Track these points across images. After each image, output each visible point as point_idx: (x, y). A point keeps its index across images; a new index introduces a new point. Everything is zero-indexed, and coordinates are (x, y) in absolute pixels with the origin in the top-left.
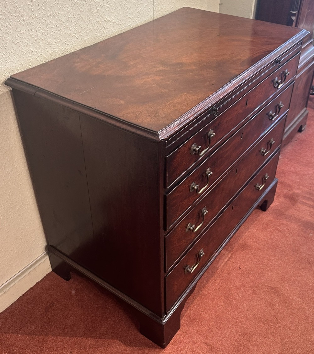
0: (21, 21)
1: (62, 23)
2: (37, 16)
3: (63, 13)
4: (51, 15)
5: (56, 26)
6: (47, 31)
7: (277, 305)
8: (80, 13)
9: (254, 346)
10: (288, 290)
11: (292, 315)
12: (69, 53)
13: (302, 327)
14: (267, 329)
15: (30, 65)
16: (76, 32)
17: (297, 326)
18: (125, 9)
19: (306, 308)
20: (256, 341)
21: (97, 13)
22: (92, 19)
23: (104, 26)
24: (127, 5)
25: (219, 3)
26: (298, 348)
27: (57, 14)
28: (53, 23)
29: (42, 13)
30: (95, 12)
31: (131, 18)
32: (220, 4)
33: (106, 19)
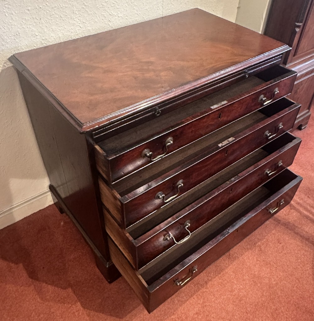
0: (26, 11)
1: (67, 14)
2: (41, 7)
3: (67, 6)
4: (55, 7)
5: (60, 16)
6: (52, 20)
7: (212, 273)
8: (84, 7)
9: (179, 301)
10: (226, 264)
11: (221, 285)
12: (73, 39)
13: (225, 297)
14: (196, 291)
15: (35, 47)
16: (80, 23)
17: (221, 295)
18: (132, 6)
19: (236, 282)
20: (182, 297)
21: (102, 8)
22: (96, 12)
23: (110, 19)
24: (134, 3)
25: (238, 6)
26: (213, 313)
27: (62, 6)
28: (57, 14)
29: (46, 5)
30: (100, 7)
31: (138, 14)
32: (238, 8)
33: (111, 14)
